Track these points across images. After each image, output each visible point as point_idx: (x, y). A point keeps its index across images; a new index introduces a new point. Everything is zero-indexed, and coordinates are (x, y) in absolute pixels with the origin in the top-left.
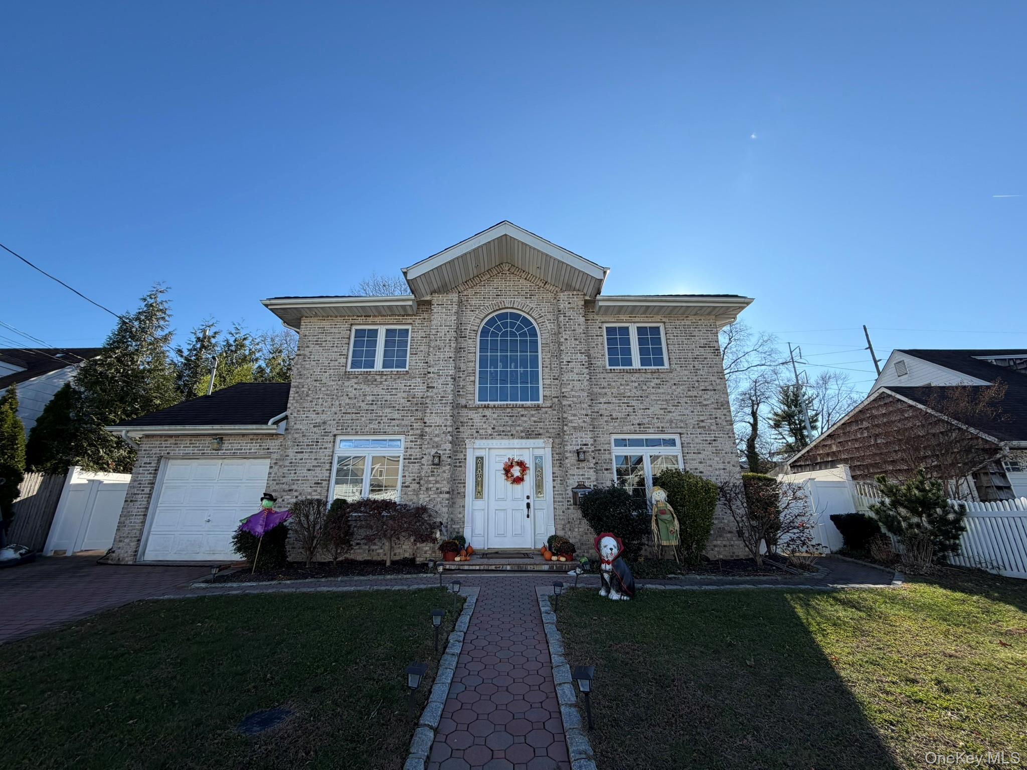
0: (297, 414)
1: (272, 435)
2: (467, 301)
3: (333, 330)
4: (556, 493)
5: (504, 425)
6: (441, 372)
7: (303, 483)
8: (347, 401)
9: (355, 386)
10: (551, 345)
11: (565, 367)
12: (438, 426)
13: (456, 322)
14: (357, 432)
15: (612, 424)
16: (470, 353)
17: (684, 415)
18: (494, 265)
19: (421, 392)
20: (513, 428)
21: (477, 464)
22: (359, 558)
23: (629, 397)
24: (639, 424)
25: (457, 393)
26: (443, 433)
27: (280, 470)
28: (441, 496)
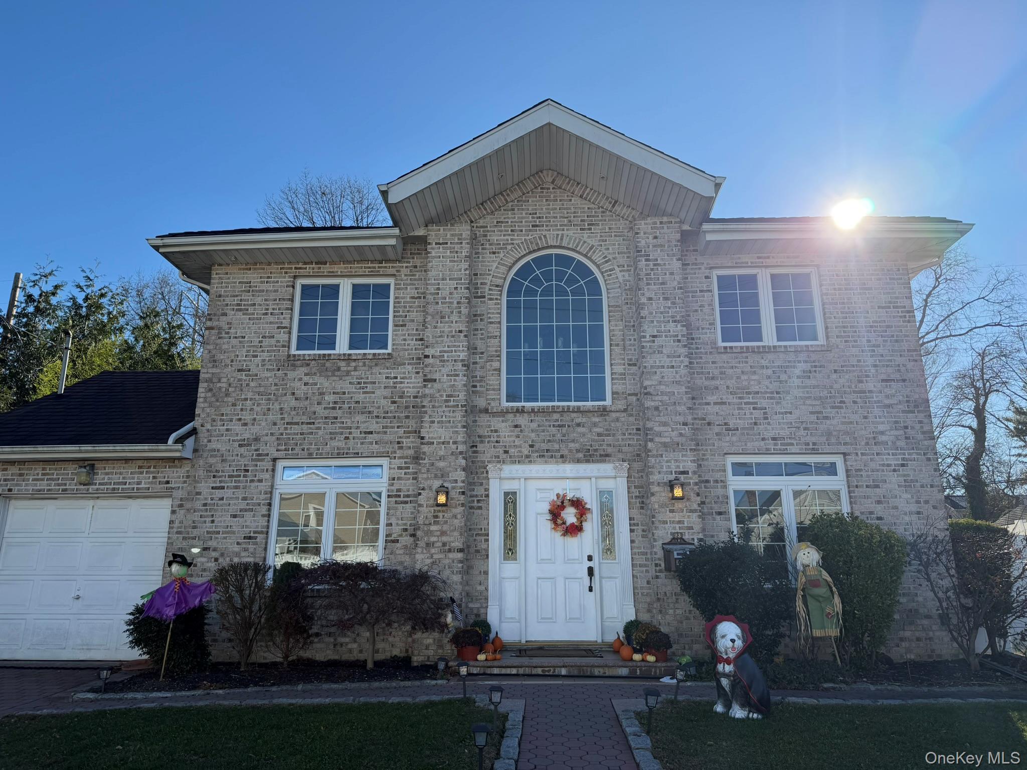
0: (212, 426)
1: (173, 459)
2: (486, 236)
3: (264, 287)
4: (636, 551)
5: (549, 441)
6: (446, 355)
7: (225, 538)
8: (293, 403)
9: (306, 379)
10: (625, 308)
11: (648, 345)
12: (443, 443)
13: (467, 272)
14: (311, 454)
15: (728, 438)
16: (491, 323)
17: (851, 423)
18: (527, 175)
19: (413, 387)
20: (563, 446)
21: (506, 504)
22: (320, 657)
23: (757, 393)
24: (774, 439)
25: (472, 388)
26: (452, 454)
27: (188, 516)
28: (451, 555)
